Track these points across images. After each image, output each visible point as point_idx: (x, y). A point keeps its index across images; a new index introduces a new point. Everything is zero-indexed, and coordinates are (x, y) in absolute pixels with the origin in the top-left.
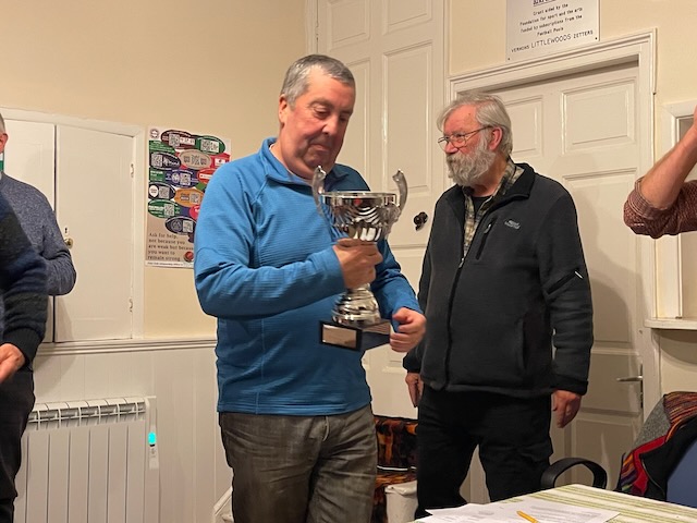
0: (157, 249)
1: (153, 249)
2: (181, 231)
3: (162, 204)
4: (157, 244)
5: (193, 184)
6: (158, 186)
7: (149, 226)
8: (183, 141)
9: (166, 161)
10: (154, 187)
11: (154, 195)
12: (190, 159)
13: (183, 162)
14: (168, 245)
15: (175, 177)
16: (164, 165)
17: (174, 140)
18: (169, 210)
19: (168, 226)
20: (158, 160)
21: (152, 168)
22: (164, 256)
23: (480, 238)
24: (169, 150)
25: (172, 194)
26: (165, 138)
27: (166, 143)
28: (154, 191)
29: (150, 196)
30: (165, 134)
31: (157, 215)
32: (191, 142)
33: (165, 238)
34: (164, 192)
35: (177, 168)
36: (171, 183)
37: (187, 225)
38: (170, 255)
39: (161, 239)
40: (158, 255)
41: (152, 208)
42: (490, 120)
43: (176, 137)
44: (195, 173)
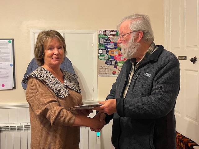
0: (102, 71)
1: (101, 71)
2: (111, 64)
3: (103, 56)
4: (102, 69)
5: (115, 48)
6: (102, 49)
7: (99, 63)
8: (111, 33)
9: (105, 41)
10: (101, 50)
11: (101, 53)
12: (114, 39)
13: (111, 41)
14: (106, 69)
15: (109, 46)
16: (104, 42)
17: (108, 34)
18: (106, 57)
19: (106, 63)
20: (102, 41)
21: (100, 44)
22: (105, 73)
23: (134, 81)
24: (106, 37)
25: (108, 52)
26: (104, 33)
27: (105, 35)
28: (100, 51)
29: (99, 53)
30: (104, 32)
31: (102, 59)
32: (114, 33)
33: (105, 67)
34: (105, 51)
35: (109, 43)
36: (107, 48)
37: (113, 62)
38: (107, 73)
39: (103, 67)
40: (102, 73)
41: (100, 57)
42: (135, 28)
43: (109, 32)
44: (116, 44)
